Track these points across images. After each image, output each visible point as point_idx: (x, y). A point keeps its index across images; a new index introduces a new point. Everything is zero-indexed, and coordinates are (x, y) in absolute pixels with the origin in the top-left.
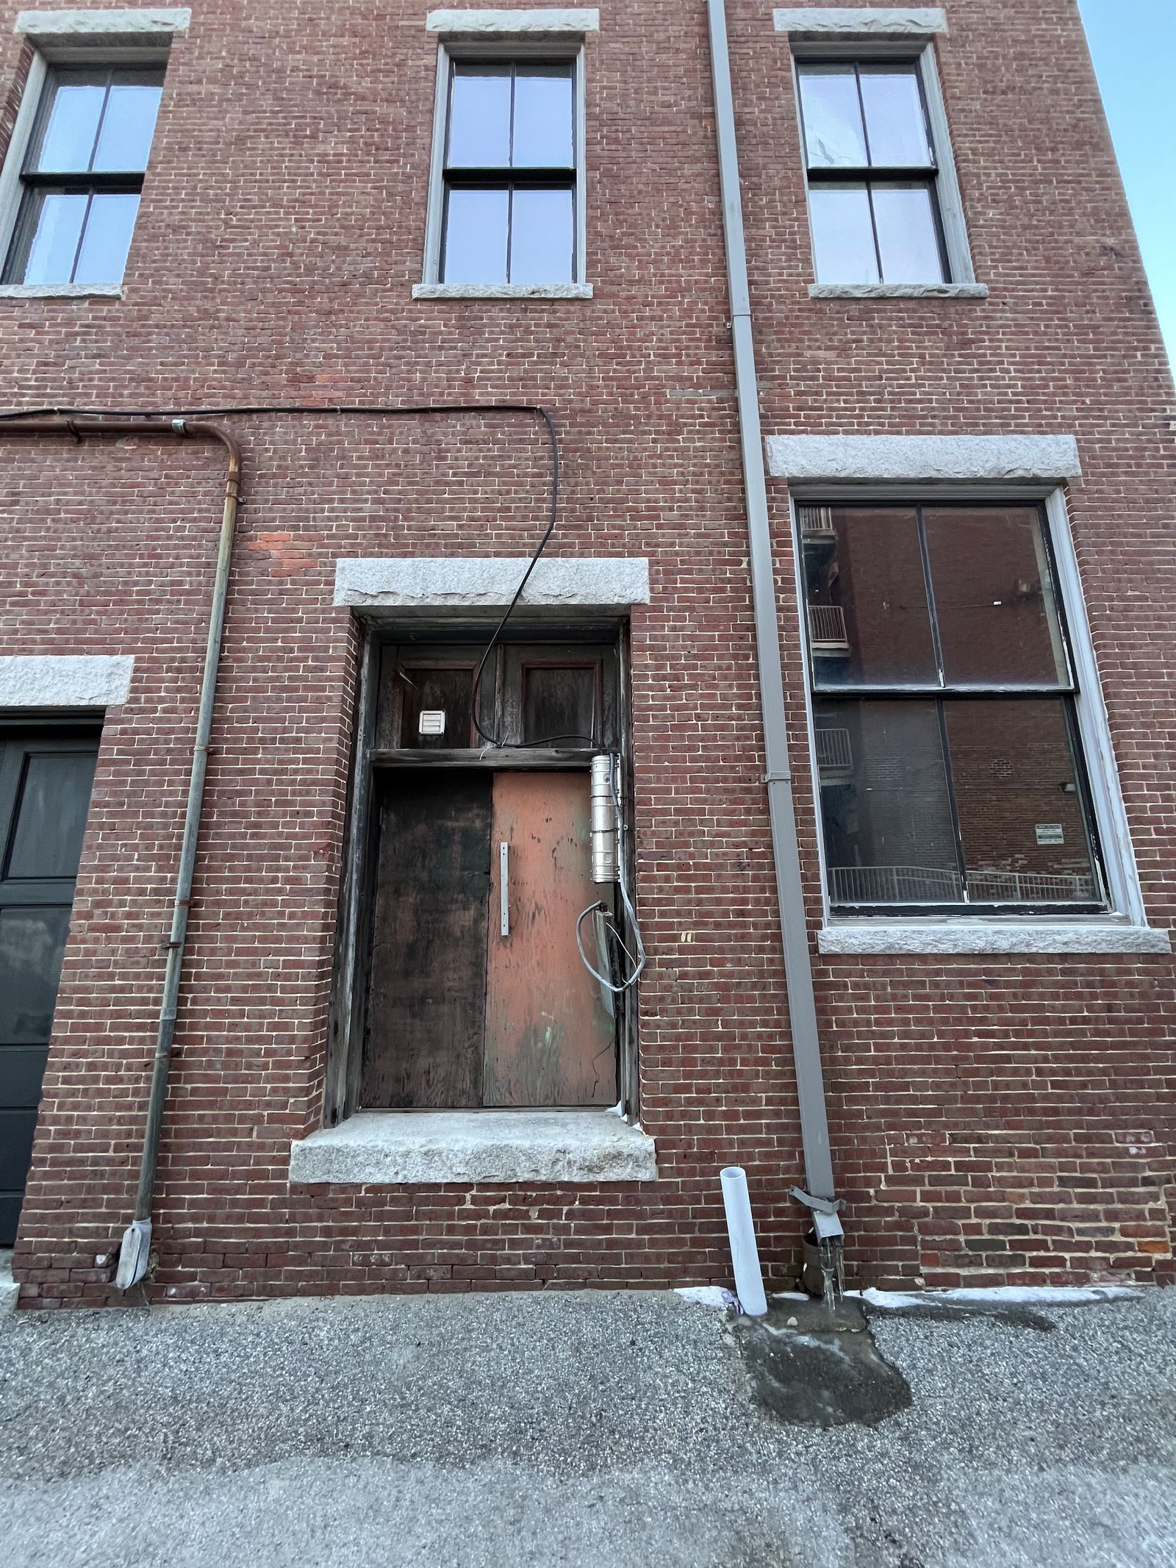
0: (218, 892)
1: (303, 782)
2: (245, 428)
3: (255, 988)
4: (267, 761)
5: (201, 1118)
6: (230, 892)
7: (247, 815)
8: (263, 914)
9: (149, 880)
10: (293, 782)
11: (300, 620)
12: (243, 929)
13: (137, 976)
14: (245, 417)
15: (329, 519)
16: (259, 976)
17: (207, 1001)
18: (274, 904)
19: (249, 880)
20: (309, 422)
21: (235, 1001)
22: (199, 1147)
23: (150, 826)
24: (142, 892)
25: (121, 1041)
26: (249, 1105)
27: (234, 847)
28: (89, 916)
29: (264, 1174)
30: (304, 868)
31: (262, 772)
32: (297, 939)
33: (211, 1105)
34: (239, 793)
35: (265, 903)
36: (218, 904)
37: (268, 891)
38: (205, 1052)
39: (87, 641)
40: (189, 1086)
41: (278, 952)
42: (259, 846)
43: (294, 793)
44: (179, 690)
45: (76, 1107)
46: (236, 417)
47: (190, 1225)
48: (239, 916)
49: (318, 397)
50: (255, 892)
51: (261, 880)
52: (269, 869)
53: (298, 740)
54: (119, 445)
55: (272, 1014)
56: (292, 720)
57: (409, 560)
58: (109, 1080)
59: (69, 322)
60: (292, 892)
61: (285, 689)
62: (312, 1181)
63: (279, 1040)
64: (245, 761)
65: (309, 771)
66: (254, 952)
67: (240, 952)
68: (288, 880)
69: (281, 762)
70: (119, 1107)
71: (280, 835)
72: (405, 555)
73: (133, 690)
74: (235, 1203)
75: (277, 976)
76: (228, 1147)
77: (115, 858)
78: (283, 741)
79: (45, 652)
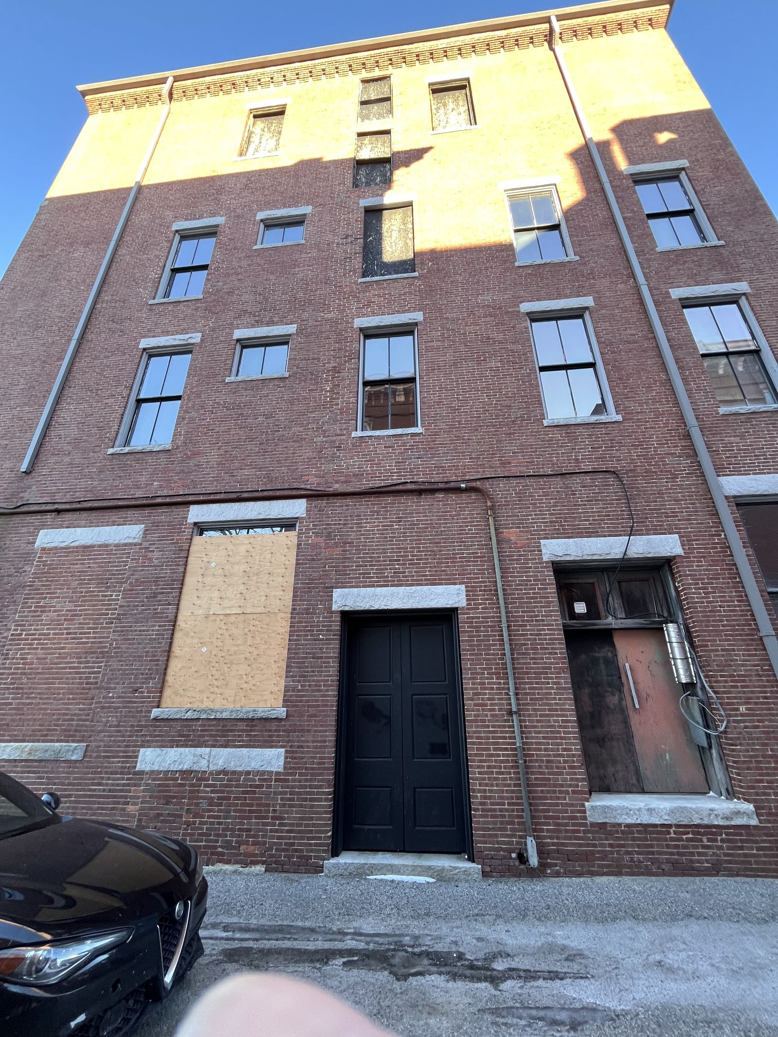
0: (525, 689)
1: (550, 639)
2: (487, 485)
3: (552, 732)
4: (532, 630)
5: (542, 791)
6: (530, 688)
7: (529, 654)
8: (547, 699)
9: (494, 683)
10: (546, 639)
11: (531, 568)
12: (540, 705)
13: (499, 726)
14: (486, 480)
15: (532, 523)
16: (552, 726)
17: (533, 738)
18: (551, 694)
19: (537, 683)
20: (514, 482)
21: (544, 738)
22: (545, 804)
23: (489, 660)
24: (492, 689)
25: (499, 756)
26: (562, 786)
27: (527, 668)
28: (472, 699)
29: (575, 818)
30: (560, 678)
31: (531, 635)
32: (564, 710)
33: (545, 785)
34: (524, 644)
35: (547, 694)
36: (527, 694)
37: (547, 688)
38: (537, 761)
39: (443, 579)
40: (533, 777)
41: (558, 716)
42: (538, 668)
43: (547, 644)
44: (487, 599)
45: (487, 785)
46: (482, 481)
47: (549, 840)
48: (537, 699)
49: (515, 471)
50: (541, 689)
51: (543, 683)
52: (545, 678)
53: (543, 620)
54: (437, 495)
55: (562, 744)
56: (538, 611)
57: (572, 540)
58: (497, 773)
59: (404, 444)
60: (557, 689)
61: (532, 598)
62: (599, 821)
63: (568, 756)
64: (523, 630)
65: (551, 634)
66: (547, 715)
67: (541, 716)
68: (554, 683)
69: (538, 630)
70: (505, 785)
71: (545, 663)
72: (569, 537)
73: (468, 600)
74: (567, 831)
75: (560, 727)
76: (557, 805)
77: (478, 674)
78: (536, 621)
79: (427, 585)
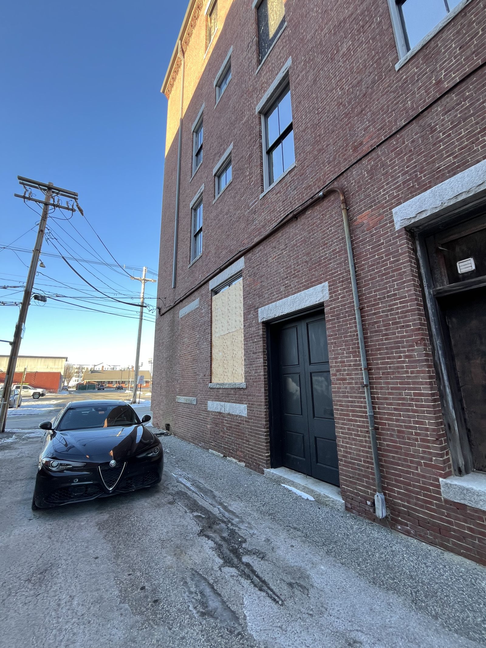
0: (377, 364)
1: (402, 312)
3: (403, 404)
4: (384, 307)
6: (382, 363)
7: (381, 331)
8: (399, 372)
9: (351, 361)
10: (398, 313)
11: (383, 244)
13: (356, 397)
15: (384, 195)
17: (384, 408)
18: (402, 368)
19: (388, 358)
20: (365, 161)
21: (395, 409)
22: (396, 469)
24: (350, 366)
25: (356, 421)
26: (413, 456)
27: (379, 345)
28: (335, 375)
29: (428, 490)
31: (383, 312)
32: (418, 383)
34: (376, 323)
35: (398, 368)
37: (399, 362)
41: (410, 389)
45: (347, 443)
46: (338, 179)
47: (399, 501)
48: (388, 373)
49: (365, 148)
50: (392, 363)
51: (394, 358)
52: (396, 353)
53: (395, 295)
54: (307, 213)
55: (414, 417)
58: (355, 435)
60: (410, 362)
62: (456, 501)
63: (420, 429)
64: (375, 309)
66: (398, 389)
67: (392, 388)
68: (406, 357)
69: (390, 306)
71: (397, 337)
73: (330, 293)
74: (418, 499)
75: (412, 400)
77: (339, 354)
78: (388, 297)
